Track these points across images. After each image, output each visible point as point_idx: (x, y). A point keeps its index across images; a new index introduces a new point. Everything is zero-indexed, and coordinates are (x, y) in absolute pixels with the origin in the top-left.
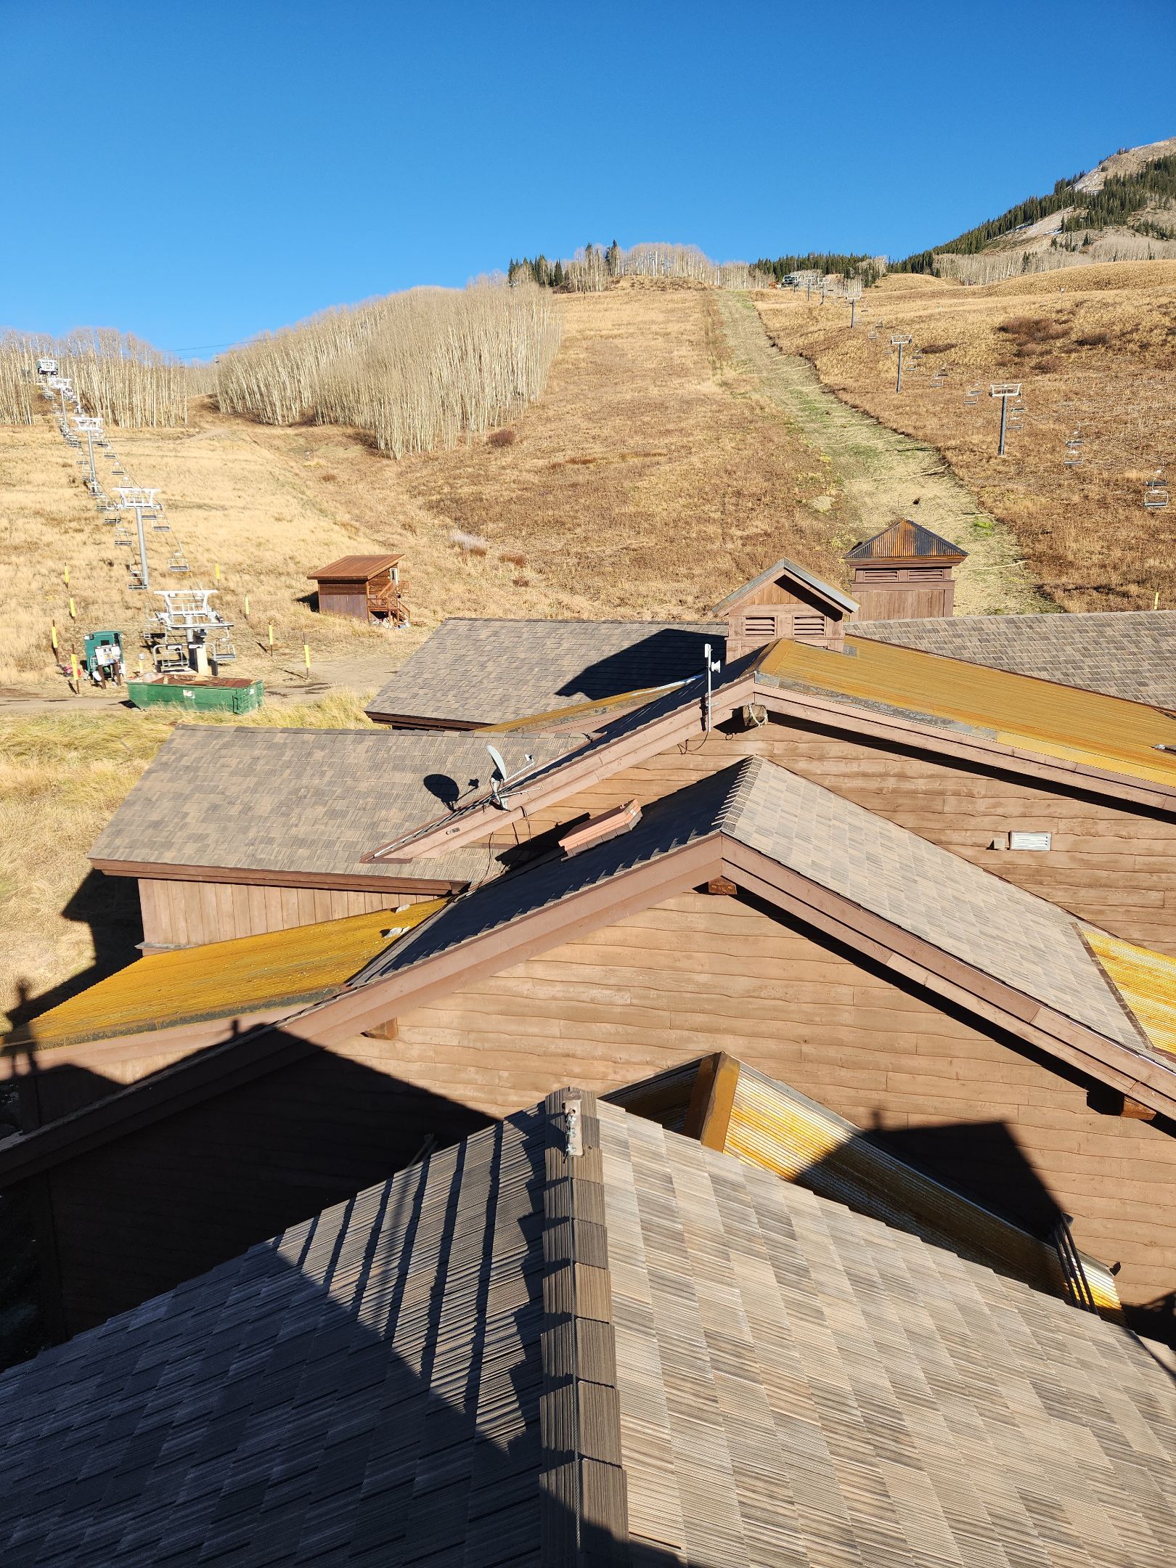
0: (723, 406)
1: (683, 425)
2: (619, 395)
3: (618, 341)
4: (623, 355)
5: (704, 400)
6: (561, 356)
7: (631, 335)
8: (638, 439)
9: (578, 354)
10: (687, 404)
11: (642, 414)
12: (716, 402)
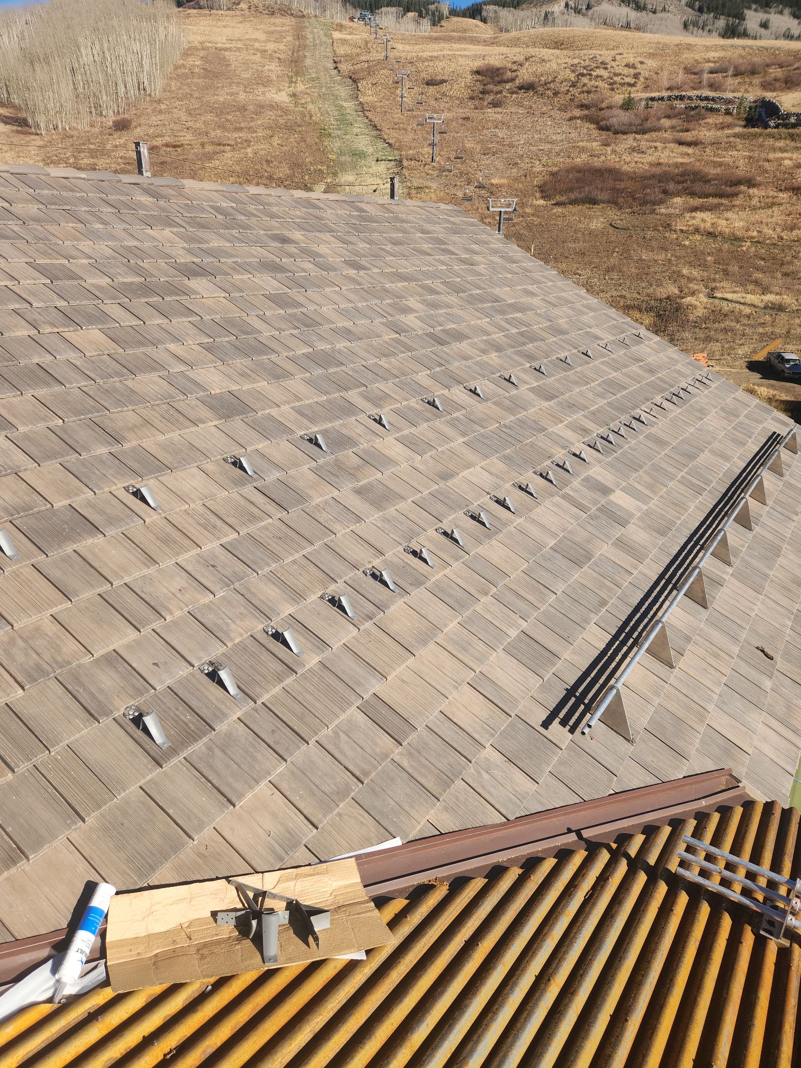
0: (285, 111)
1: (252, 124)
2: (215, 97)
3: (227, 53)
4: (228, 65)
5: (274, 106)
6: (181, 61)
7: (239, 49)
8: (219, 132)
9: (195, 61)
10: (261, 108)
11: (228, 113)
12: (282, 109)
